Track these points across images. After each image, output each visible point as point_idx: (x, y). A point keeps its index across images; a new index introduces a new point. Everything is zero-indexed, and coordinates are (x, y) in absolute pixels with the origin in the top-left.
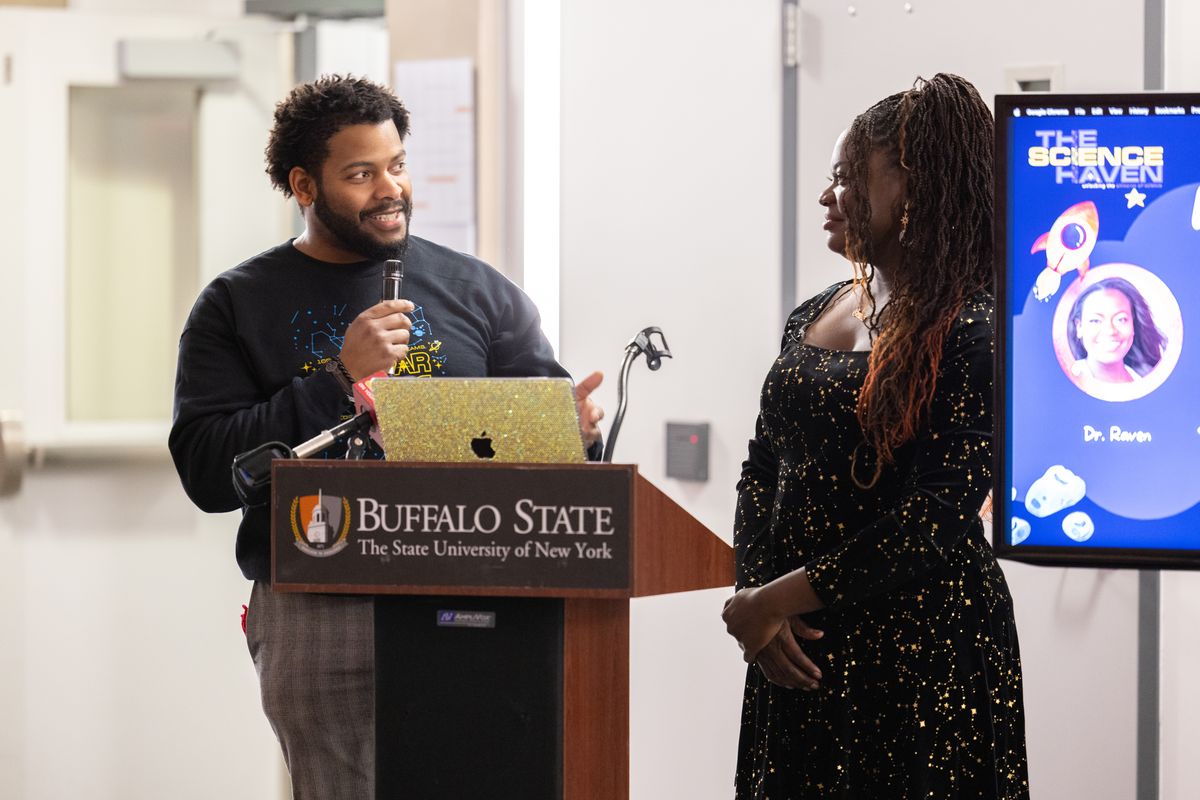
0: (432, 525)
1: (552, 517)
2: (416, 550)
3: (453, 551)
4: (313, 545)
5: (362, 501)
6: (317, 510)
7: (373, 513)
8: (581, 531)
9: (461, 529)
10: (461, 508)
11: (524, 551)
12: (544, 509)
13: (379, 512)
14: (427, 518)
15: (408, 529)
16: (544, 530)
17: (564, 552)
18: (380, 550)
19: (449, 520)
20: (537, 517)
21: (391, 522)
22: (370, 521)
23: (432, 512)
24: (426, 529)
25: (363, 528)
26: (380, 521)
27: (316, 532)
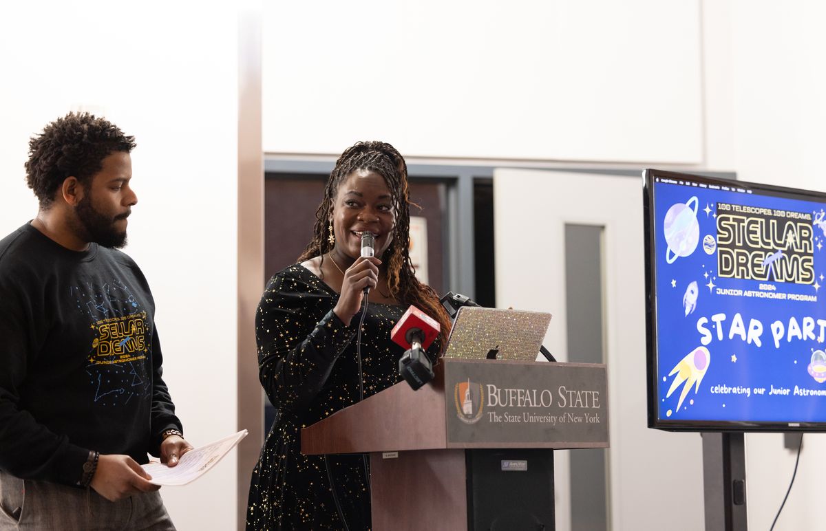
0: (522, 402)
1: (574, 396)
2: (515, 419)
3: (532, 419)
4: (466, 416)
5: (489, 386)
6: (467, 392)
7: (494, 394)
8: (587, 406)
9: (535, 405)
10: (535, 391)
11: (562, 419)
12: (571, 392)
13: (497, 394)
14: (519, 398)
15: (511, 405)
16: (571, 406)
17: (580, 420)
18: (498, 419)
19: (529, 399)
20: (567, 396)
21: (503, 401)
22: (493, 400)
23: (522, 394)
24: (519, 405)
25: (490, 404)
26: (498, 400)
27: (467, 407)
